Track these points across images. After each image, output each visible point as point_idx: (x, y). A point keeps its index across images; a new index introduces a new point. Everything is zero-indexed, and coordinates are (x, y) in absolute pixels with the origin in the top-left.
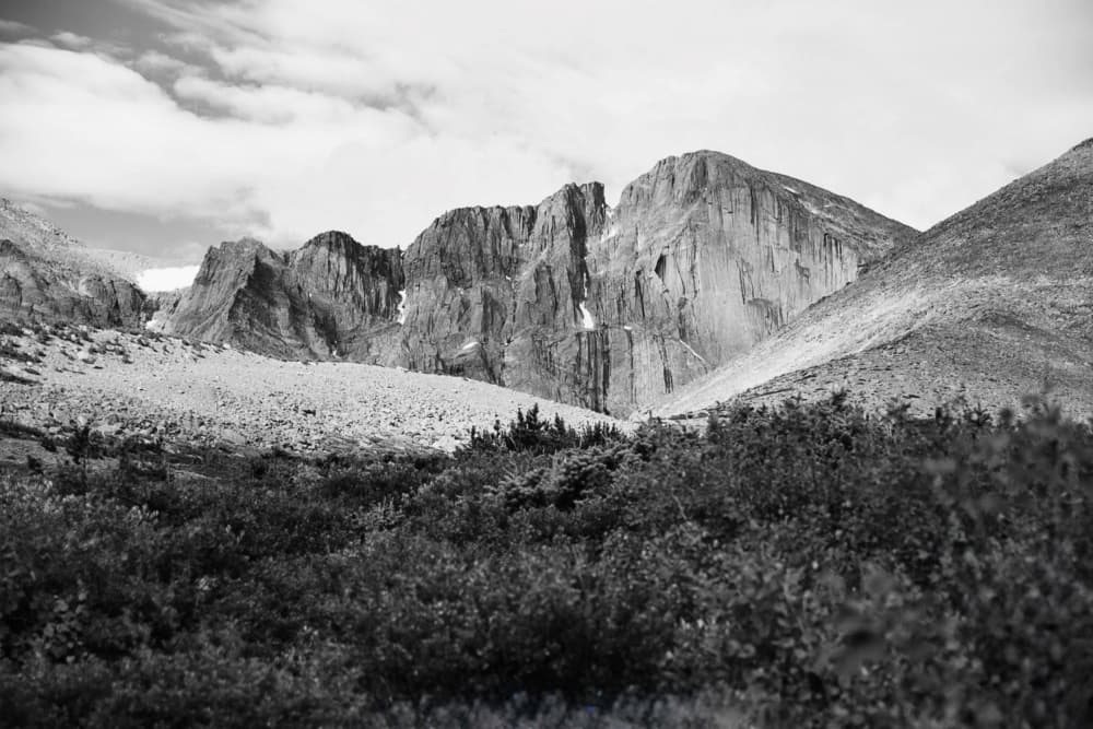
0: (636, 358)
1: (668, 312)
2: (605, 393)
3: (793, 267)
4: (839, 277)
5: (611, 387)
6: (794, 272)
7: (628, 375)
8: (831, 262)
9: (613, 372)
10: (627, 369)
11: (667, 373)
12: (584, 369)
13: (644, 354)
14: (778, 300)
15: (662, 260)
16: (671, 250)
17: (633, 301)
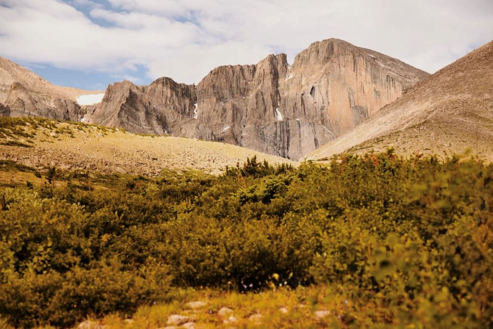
0: (302, 133)
1: (316, 112)
2: (288, 149)
4: (393, 95)
5: (291, 146)
6: (373, 93)
7: (298, 141)
8: (390, 89)
9: (292, 140)
10: (298, 138)
11: (316, 140)
12: (278, 139)
13: (305, 131)
14: (366, 106)
15: (313, 89)
16: (317, 84)
17: (300, 107)
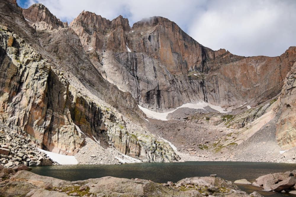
0: (145, 62)
1: (152, 51)
2: (136, 71)
3: (183, 45)
4: (195, 49)
5: (138, 70)
6: (184, 46)
7: (143, 67)
8: (193, 45)
9: (139, 65)
10: (143, 65)
11: (154, 68)
12: (129, 63)
13: (147, 61)
14: (180, 53)
15: (150, 37)
16: (152, 35)
17: (142, 46)
